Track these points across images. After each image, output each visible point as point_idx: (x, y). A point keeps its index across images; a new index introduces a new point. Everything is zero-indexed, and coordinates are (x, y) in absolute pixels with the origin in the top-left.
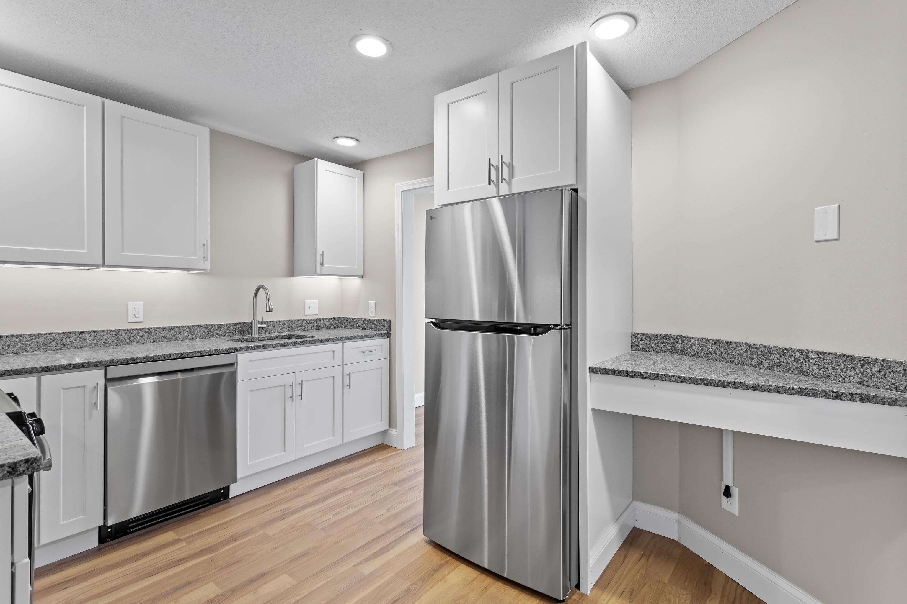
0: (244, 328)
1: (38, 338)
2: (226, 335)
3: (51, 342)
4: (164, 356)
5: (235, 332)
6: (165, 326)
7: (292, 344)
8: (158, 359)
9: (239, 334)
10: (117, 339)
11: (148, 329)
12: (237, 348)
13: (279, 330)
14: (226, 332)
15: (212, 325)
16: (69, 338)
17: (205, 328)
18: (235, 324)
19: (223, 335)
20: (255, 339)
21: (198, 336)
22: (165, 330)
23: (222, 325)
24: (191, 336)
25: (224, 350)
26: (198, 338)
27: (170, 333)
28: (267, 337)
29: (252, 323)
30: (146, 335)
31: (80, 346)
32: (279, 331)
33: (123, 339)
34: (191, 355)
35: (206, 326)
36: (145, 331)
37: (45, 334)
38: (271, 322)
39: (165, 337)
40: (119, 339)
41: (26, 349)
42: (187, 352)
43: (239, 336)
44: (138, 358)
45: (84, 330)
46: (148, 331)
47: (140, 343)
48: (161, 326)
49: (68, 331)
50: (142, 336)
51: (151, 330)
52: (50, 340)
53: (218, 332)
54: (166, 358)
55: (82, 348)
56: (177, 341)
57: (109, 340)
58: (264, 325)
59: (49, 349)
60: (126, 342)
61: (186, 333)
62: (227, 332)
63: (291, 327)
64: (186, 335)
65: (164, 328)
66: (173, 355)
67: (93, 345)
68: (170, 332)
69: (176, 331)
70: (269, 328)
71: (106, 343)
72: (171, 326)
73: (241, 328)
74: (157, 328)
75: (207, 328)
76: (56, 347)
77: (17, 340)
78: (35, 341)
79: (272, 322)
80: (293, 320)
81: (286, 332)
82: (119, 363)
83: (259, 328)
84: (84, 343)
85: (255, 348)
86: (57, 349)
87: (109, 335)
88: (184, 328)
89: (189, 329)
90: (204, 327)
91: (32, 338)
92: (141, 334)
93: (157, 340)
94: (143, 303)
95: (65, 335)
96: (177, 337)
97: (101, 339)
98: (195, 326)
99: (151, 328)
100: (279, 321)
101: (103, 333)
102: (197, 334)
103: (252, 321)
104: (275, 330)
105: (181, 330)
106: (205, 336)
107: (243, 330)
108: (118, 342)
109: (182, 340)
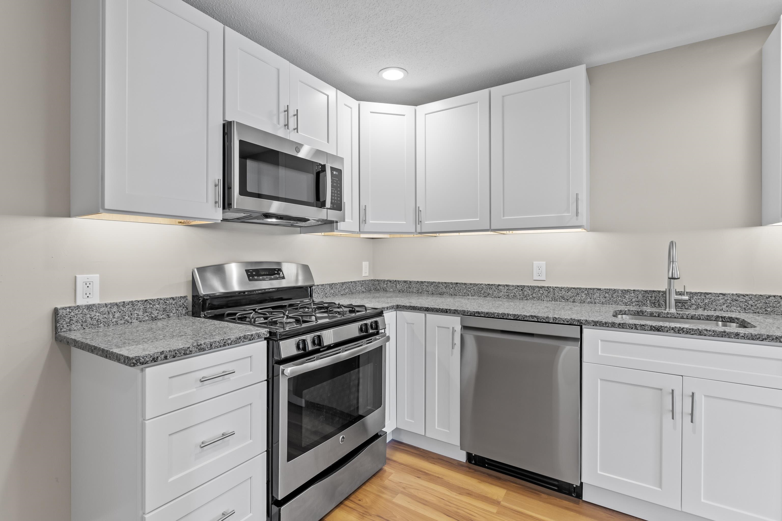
1: (475, 287)
2: (633, 304)
3: (481, 291)
4: (502, 315)
5: (645, 301)
6: (563, 286)
7: (674, 331)
8: (497, 317)
9: (651, 305)
10: (523, 294)
11: (548, 287)
12: (581, 321)
13: (724, 307)
14: (633, 300)
15: (615, 290)
16: (492, 289)
17: (606, 293)
18: (646, 292)
19: (629, 303)
20: (665, 314)
21: (598, 301)
22: (563, 290)
23: (628, 291)
24: (589, 300)
25: (564, 319)
26: (597, 303)
27: (568, 294)
28: (686, 314)
29: (666, 291)
30: (546, 293)
31: (498, 296)
32: (724, 310)
33: (527, 294)
35: (607, 291)
36: (545, 290)
37: (478, 284)
38: (707, 294)
39: (563, 297)
40: (524, 294)
41: (468, 293)
42: (523, 315)
43: (652, 307)
45: (501, 284)
46: (547, 289)
47: (540, 300)
48: (559, 286)
49: (491, 283)
50: (542, 294)
51: (550, 288)
52: (481, 289)
53: (622, 299)
54: (505, 317)
55: (499, 298)
56: (574, 303)
57: (517, 294)
58: (686, 298)
59: (480, 296)
60: (529, 298)
61: (584, 295)
62: (635, 300)
63: (750, 306)
64: (584, 297)
65: (562, 288)
66: (510, 315)
67: (506, 297)
68: (568, 293)
70: (704, 303)
71: (515, 296)
72: (568, 286)
73: (655, 298)
74: (555, 287)
75: (608, 292)
76: (484, 295)
77: (464, 287)
78: (473, 288)
79: (710, 295)
80: (756, 295)
81: (740, 312)
83: (675, 300)
84: (501, 294)
86: (484, 297)
87: (517, 289)
88: (582, 290)
89: (587, 291)
90: (604, 291)
91: (472, 286)
92: (541, 292)
93: (556, 300)
94: (545, 262)
95: (489, 286)
96: (574, 299)
97: (511, 292)
98: (594, 289)
99: (550, 287)
100: (724, 295)
101: (512, 287)
102: (597, 298)
103: (666, 289)
104: (716, 307)
105: (579, 292)
106: (606, 302)
107: (658, 300)
108: (523, 296)
109: (579, 302)
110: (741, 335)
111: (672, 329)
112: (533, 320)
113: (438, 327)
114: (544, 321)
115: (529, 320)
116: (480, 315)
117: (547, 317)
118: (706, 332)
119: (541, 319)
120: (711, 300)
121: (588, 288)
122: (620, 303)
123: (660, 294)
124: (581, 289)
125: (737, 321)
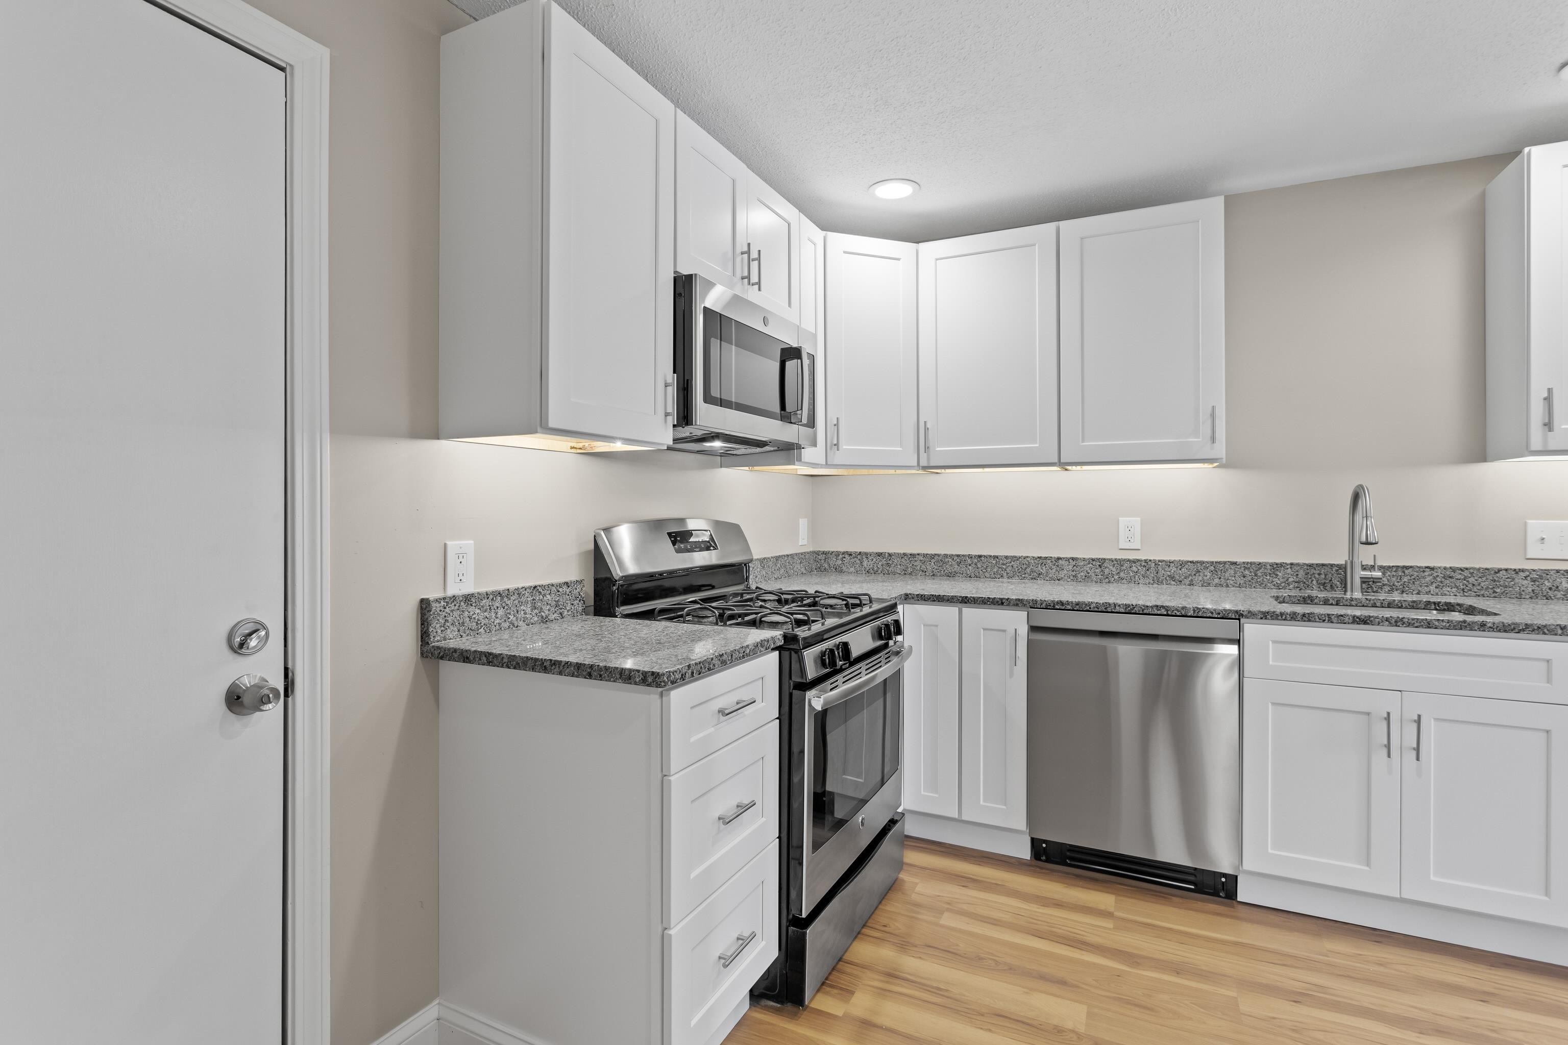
0: (1333, 575)
1: (1014, 562)
3: (1026, 568)
5: (1310, 581)
6: (1172, 559)
8: (1096, 609)
9: (1319, 588)
10: (1101, 573)
11: (1146, 561)
12: (1241, 612)
13: (1432, 588)
14: (1290, 580)
15: (1260, 563)
16: (1045, 565)
17: (1245, 568)
18: (1311, 566)
19: (1283, 585)
20: (1347, 600)
21: (1231, 582)
22: (1172, 565)
23: (1281, 565)
24: (1217, 581)
26: (1230, 586)
27: (1180, 571)
28: (1380, 600)
29: (1346, 565)
30: (1142, 571)
31: (1057, 577)
32: (1432, 592)
33: (1109, 574)
35: (1247, 566)
36: (1141, 565)
37: (1020, 558)
38: (1407, 568)
39: (1172, 578)
40: (1104, 573)
41: (1002, 574)
42: (1142, 605)
43: (1321, 591)
44: (1068, 603)
45: (1061, 556)
46: (1146, 564)
47: (1133, 582)
48: (1165, 559)
49: (1043, 555)
50: (1137, 572)
51: (1149, 563)
52: (1025, 566)
53: (1271, 578)
54: (1109, 610)
55: (1059, 580)
56: (1192, 587)
57: (1091, 573)
58: (1377, 574)
59: (1024, 577)
60: (1113, 579)
61: (1209, 574)
62: (1292, 580)
63: (1470, 586)
64: (1208, 577)
65: (1170, 563)
66: (1119, 606)
67: (1072, 578)
68: (1180, 569)
69: (1190, 569)
70: (1402, 583)
71: (1087, 577)
72: (1182, 559)
73: (1326, 575)
74: (1159, 561)
75: (1249, 568)
76: (1031, 576)
77: (994, 562)
78: (1011, 564)
79: (1410, 570)
80: (1479, 569)
81: (1456, 595)
82: (1044, 606)
83: (1360, 578)
84: (1062, 574)
85: (1284, 617)
86: (1032, 579)
87: (1091, 565)
88: (1204, 565)
89: (1214, 567)
90: (1243, 566)
91: (1008, 560)
92: (1134, 569)
93: (1159, 582)
94: (1139, 519)
95: (1041, 561)
96: (1192, 580)
97: (1081, 570)
98: (1225, 563)
99: (1150, 560)
100: (1432, 569)
101: (1083, 562)
102: (1230, 578)
103: (1346, 561)
104: (1420, 589)
105: (1200, 568)
106: (1245, 583)
107: (1330, 579)
108: (1102, 577)
109: (1200, 585)
110: (1489, 625)
111: (1386, 620)
112: (1159, 612)
113: (984, 629)
114: (1178, 614)
115: (1153, 613)
116: (1064, 607)
117: (1183, 608)
118: (1437, 623)
119: (1173, 611)
120: (1413, 577)
121: (1216, 562)
122: (1269, 585)
123: (1334, 569)
124: (1204, 563)
125: (1459, 609)
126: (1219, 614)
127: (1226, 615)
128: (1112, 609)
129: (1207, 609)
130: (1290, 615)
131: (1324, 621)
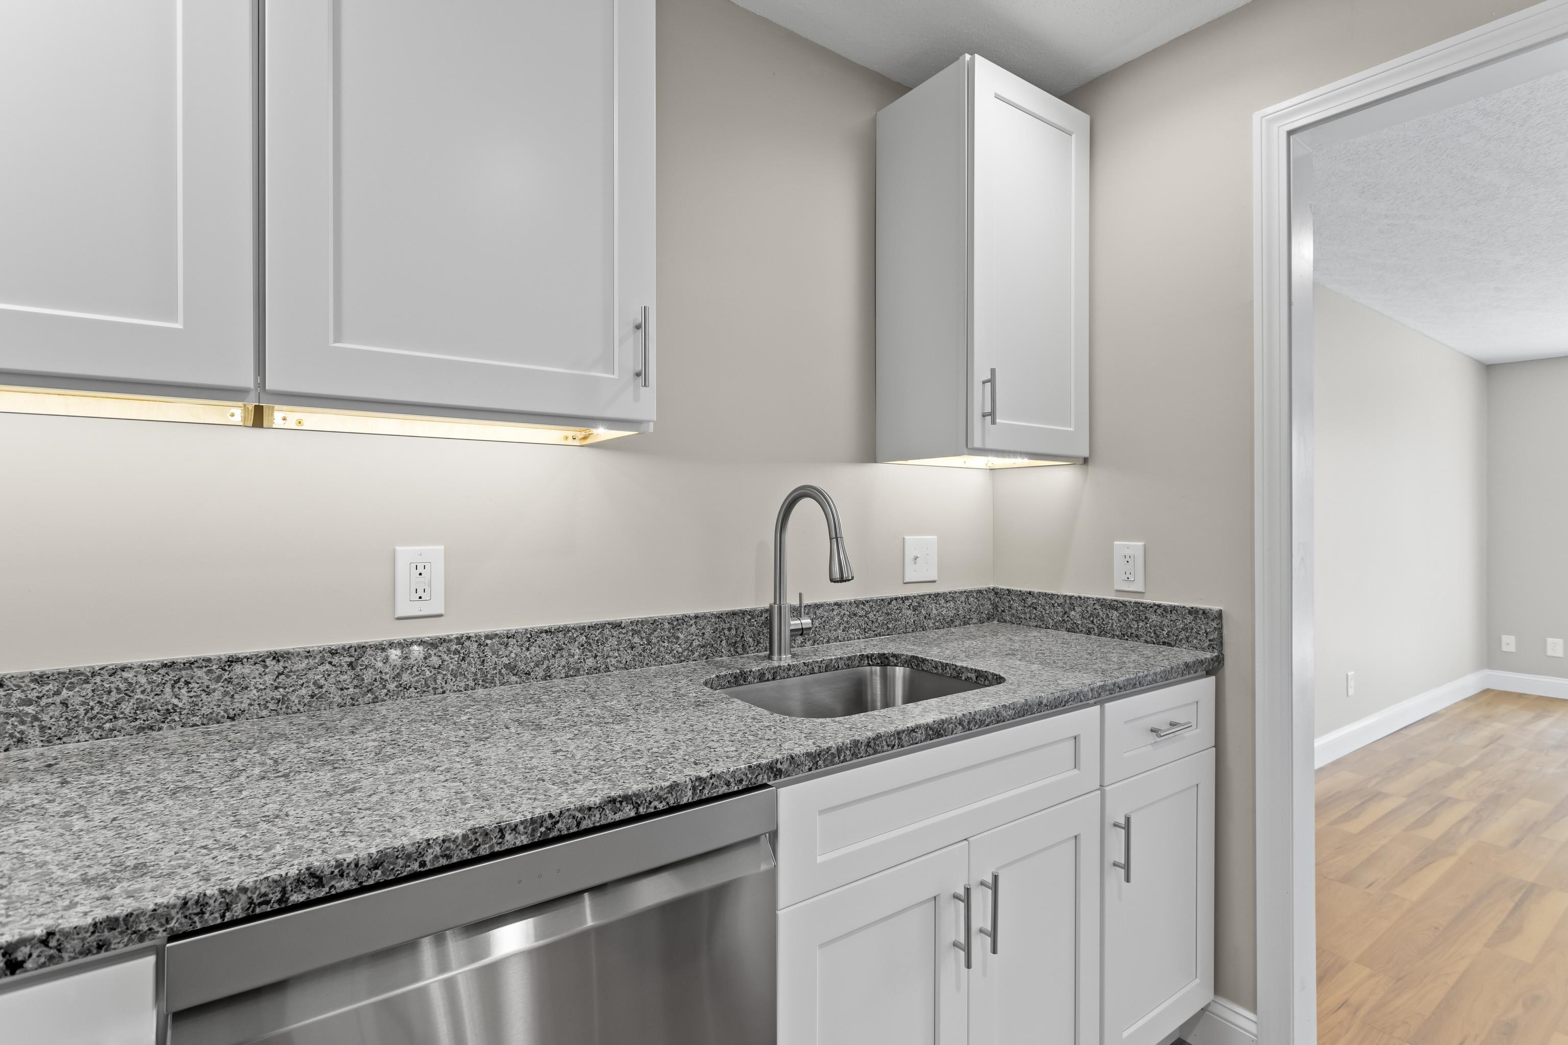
0: (744, 628)
1: (68, 689)
2: (693, 654)
3: (118, 703)
4: (470, 843)
5: (719, 642)
6: (512, 628)
8: (443, 862)
9: (729, 650)
10: (355, 682)
11: (459, 640)
12: (779, 766)
14: (696, 643)
15: (655, 621)
16: (187, 683)
17: (635, 632)
18: (719, 616)
19: (685, 653)
22: (512, 641)
23: (683, 620)
24: (590, 662)
25: (727, 776)
26: (611, 668)
27: (528, 653)
28: (817, 662)
30: (452, 662)
31: (226, 711)
33: (375, 680)
34: (596, 819)
35: (637, 626)
36: (449, 650)
37: (93, 674)
38: (818, 606)
39: (511, 668)
40: (363, 680)
41: (22, 732)
42: (576, 809)
43: (731, 655)
44: (341, 870)
45: (241, 652)
46: (458, 647)
47: (431, 691)
48: (497, 630)
49: (182, 657)
50: (439, 667)
51: (467, 643)
52: (114, 696)
53: (670, 645)
54: (484, 850)
56: (548, 681)
57: (329, 686)
58: (806, 622)
59: (112, 730)
60: (385, 691)
61: (577, 651)
63: (870, 623)
64: (576, 657)
65: (508, 638)
66: (514, 829)
67: (271, 706)
68: (528, 649)
69: (545, 647)
70: (817, 631)
71: (318, 698)
72: (529, 627)
73: (737, 630)
74: (487, 637)
75: (639, 631)
76: (138, 723)
80: (876, 601)
82: (238, 911)
83: (792, 631)
84: (242, 701)
85: (842, 758)
86: (141, 729)
87: (328, 666)
88: (570, 634)
89: (586, 636)
90: (630, 628)
91: (47, 688)
92: (435, 661)
93: (486, 681)
94: (442, 547)
95: (172, 674)
96: (548, 667)
97: (300, 682)
98: (603, 626)
99: (469, 638)
100: (839, 605)
101: (306, 661)
102: (611, 654)
103: (771, 604)
105: (562, 642)
106: (634, 660)
107: (742, 635)
108: (357, 690)
109: (563, 676)
112: (618, 817)
114: (661, 807)
115: (603, 822)
116: (327, 889)
117: (672, 788)
119: (650, 803)
121: (589, 627)
122: (667, 657)
124: (569, 631)
126: (741, 781)
127: (753, 781)
128: (491, 847)
129: (719, 777)
130: (850, 750)
131: (893, 747)
